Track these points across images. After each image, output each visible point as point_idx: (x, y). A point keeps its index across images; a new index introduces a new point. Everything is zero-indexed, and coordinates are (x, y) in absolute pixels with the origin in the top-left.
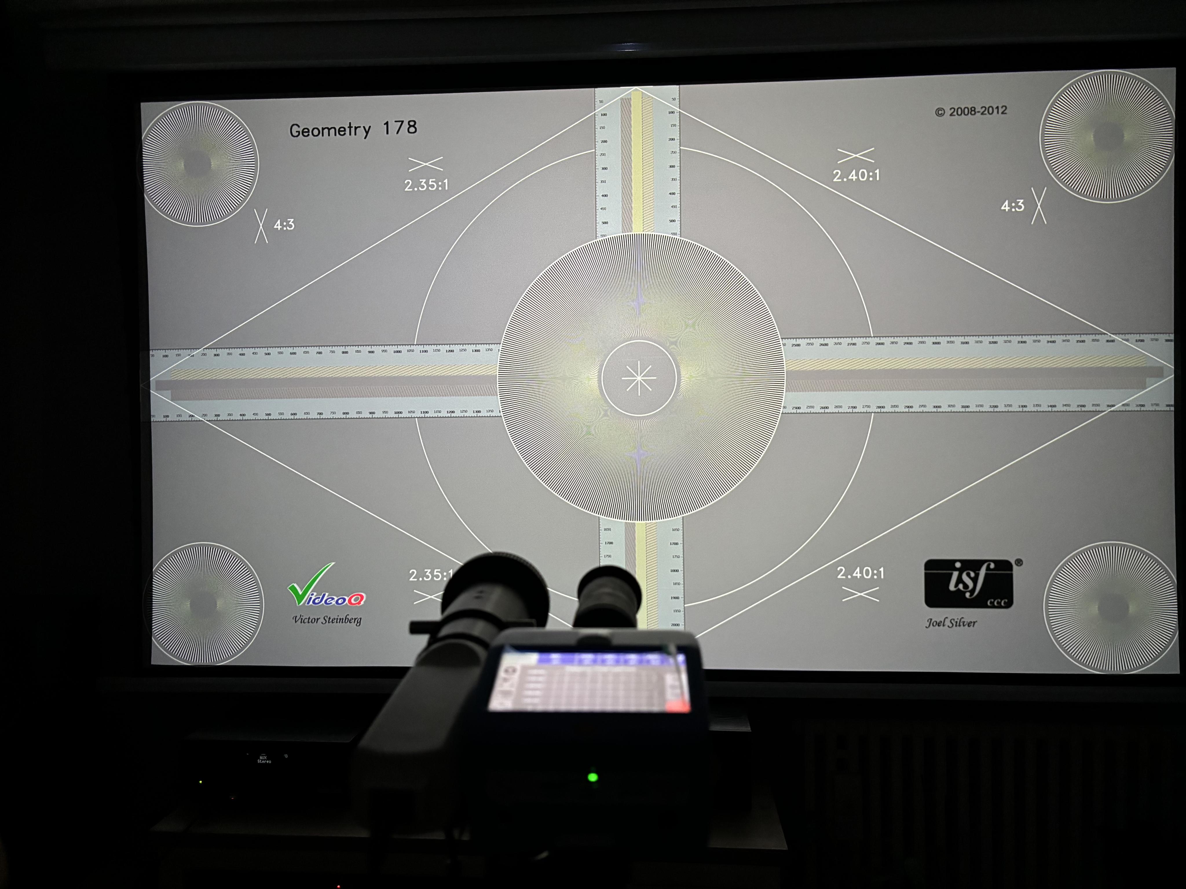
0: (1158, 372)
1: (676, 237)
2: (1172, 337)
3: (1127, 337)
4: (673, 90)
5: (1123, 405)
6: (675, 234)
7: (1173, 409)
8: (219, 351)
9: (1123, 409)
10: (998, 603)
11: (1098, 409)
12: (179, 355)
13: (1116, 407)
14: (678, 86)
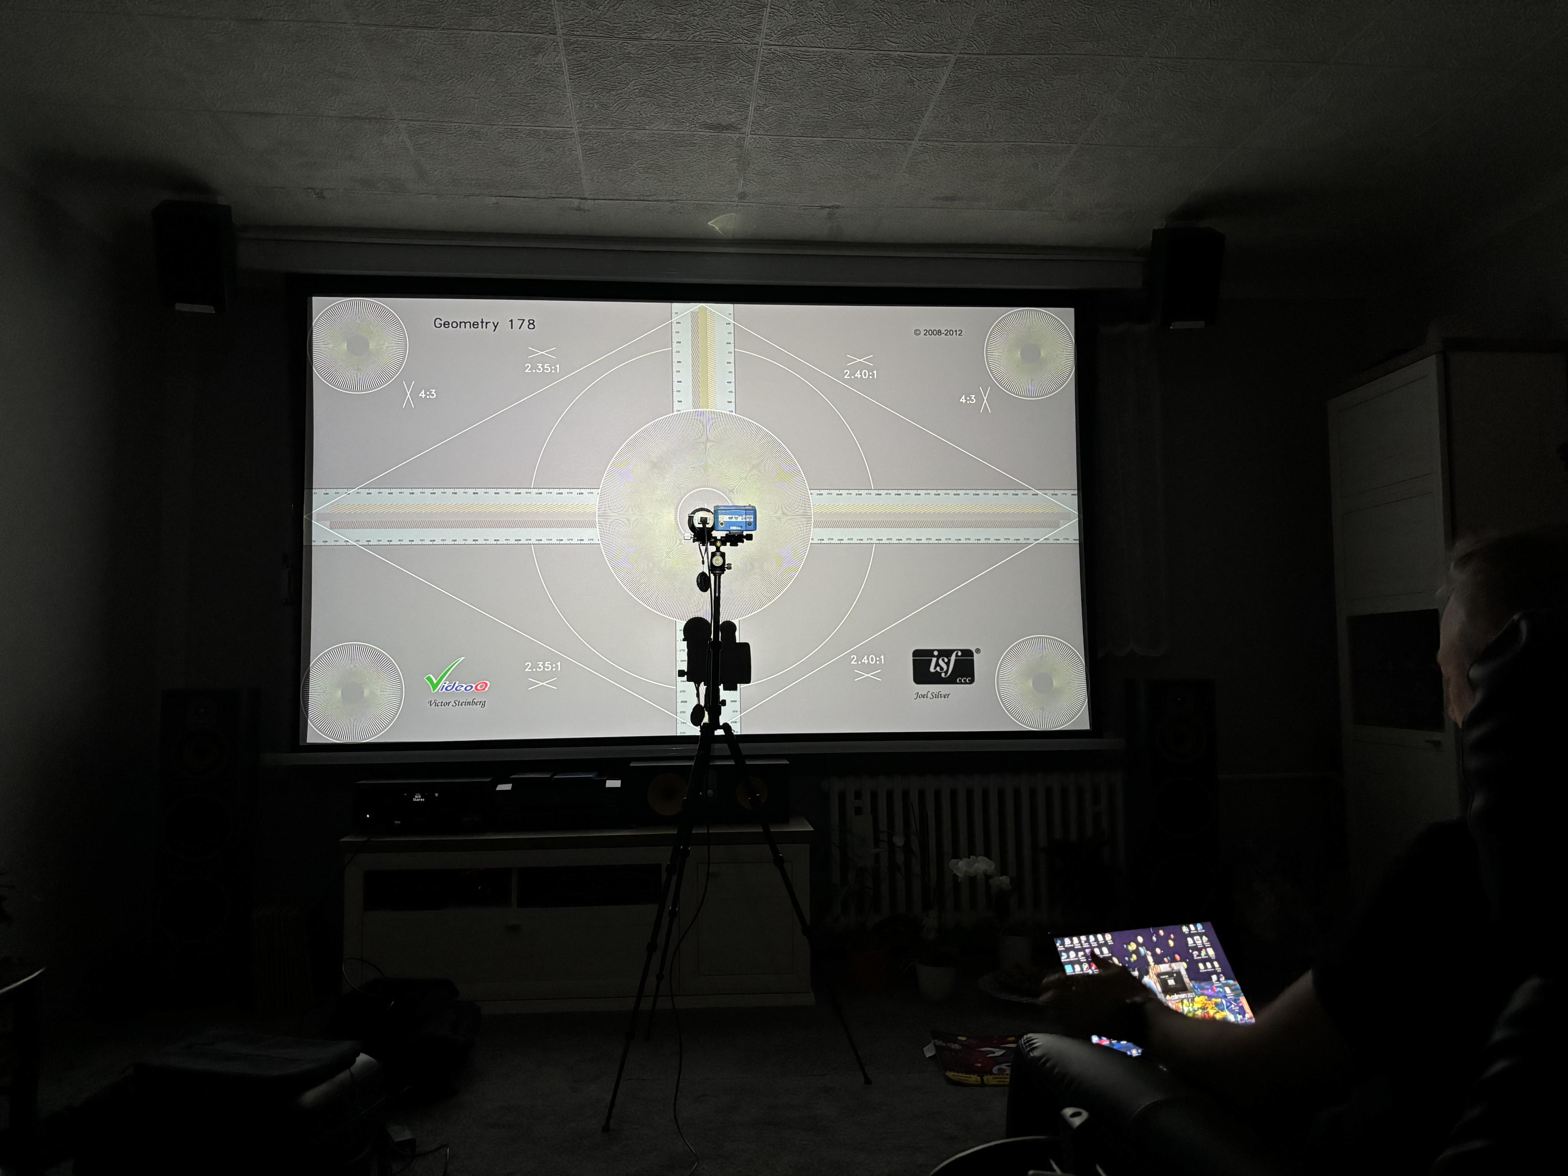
1: (732, 414)
2: (1076, 492)
3: (1046, 492)
4: (728, 307)
5: (1045, 539)
6: (732, 412)
7: (1078, 542)
8: (371, 491)
9: (1045, 542)
10: (964, 680)
11: (1028, 542)
12: (337, 493)
13: (1040, 540)
14: (733, 305)
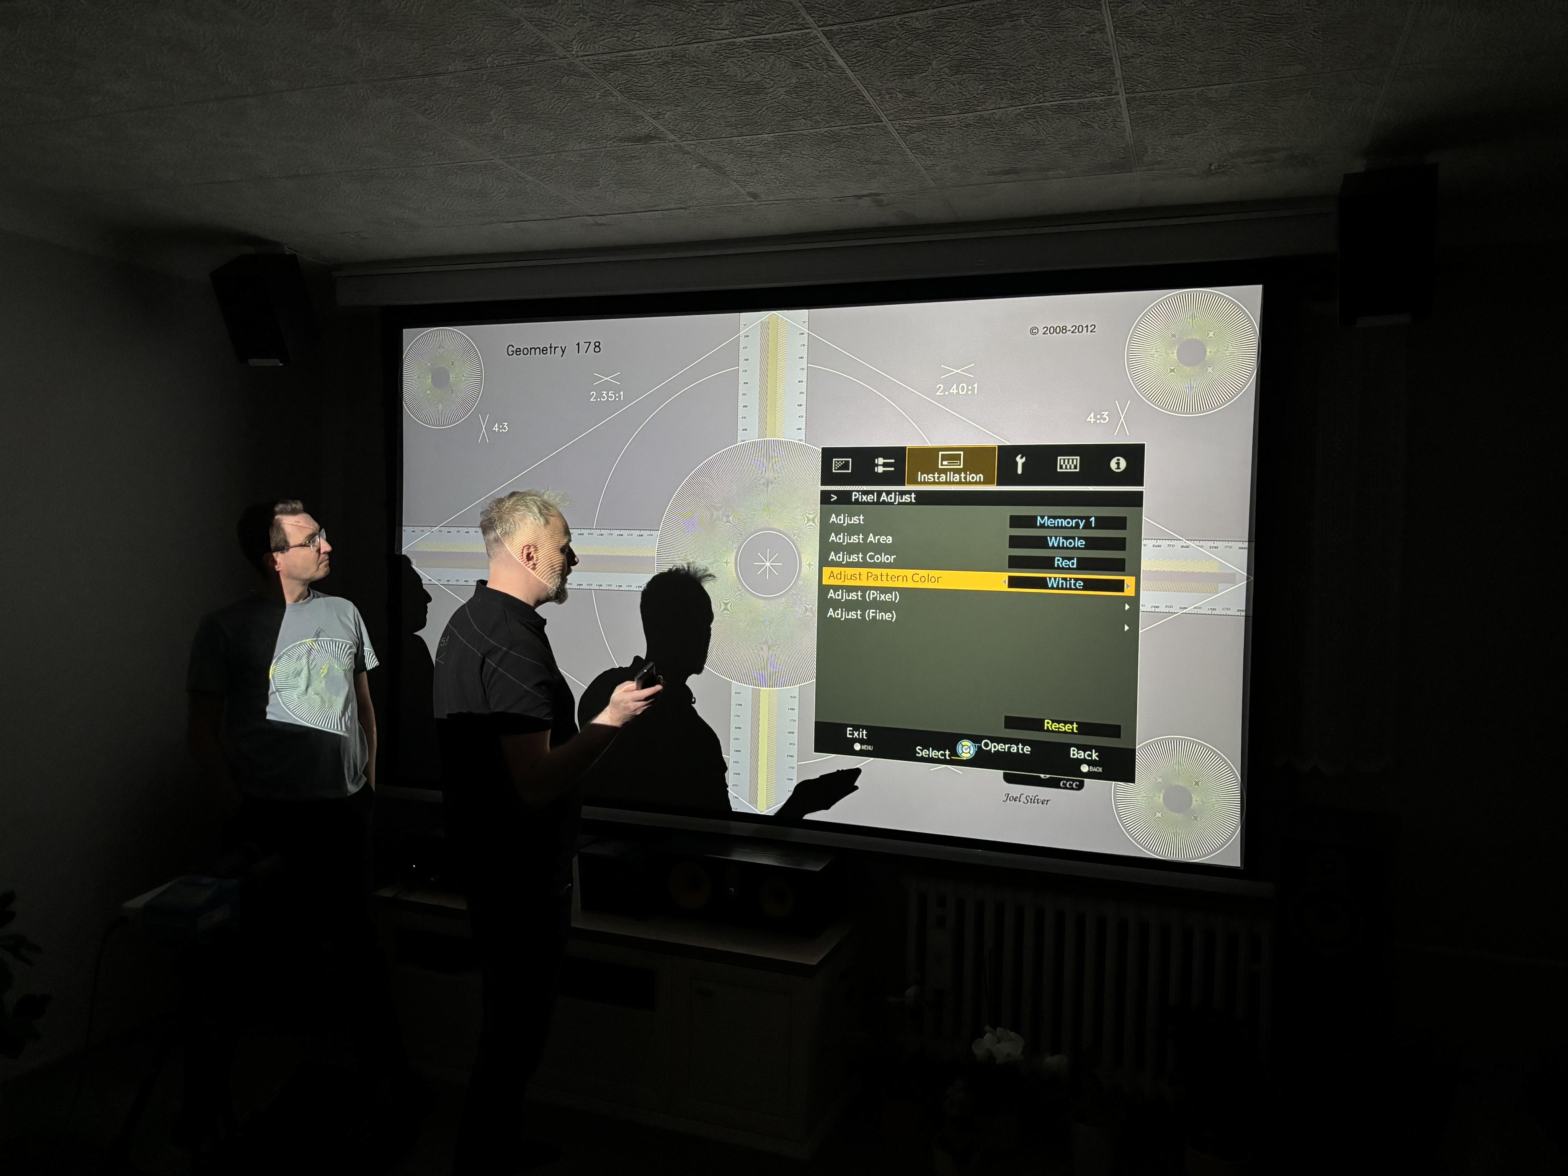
0: (1230, 579)
1: (801, 443)
2: (1246, 545)
3: (1202, 543)
4: (803, 314)
5: (1195, 608)
6: (801, 440)
7: (1243, 614)
8: (451, 529)
9: (1195, 611)
10: (1070, 785)
11: (1171, 610)
12: (423, 531)
13: (1188, 609)
14: (808, 310)
